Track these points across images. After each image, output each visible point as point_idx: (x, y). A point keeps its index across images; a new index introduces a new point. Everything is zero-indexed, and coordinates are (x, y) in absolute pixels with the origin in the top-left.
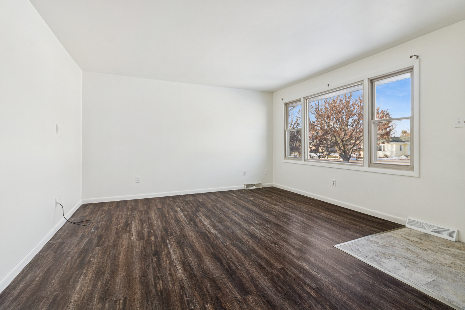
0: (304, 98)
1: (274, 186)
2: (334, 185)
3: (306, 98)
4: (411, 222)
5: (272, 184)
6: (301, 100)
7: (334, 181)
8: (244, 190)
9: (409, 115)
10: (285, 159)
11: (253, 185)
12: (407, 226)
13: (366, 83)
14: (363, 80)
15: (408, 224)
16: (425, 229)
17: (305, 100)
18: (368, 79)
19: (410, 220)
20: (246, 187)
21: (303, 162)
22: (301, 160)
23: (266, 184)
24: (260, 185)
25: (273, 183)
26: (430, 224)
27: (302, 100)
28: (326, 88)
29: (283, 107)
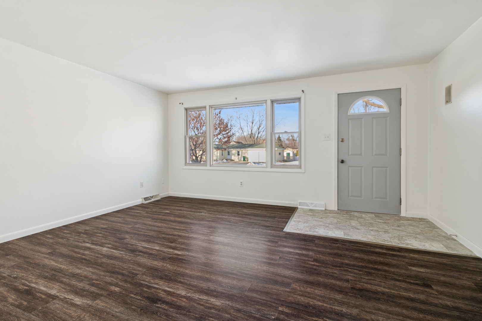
0: (209, 106)
1: (170, 195)
2: (242, 186)
3: (211, 107)
4: (301, 204)
5: (169, 194)
6: (206, 107)
7: (241, 183)
8: (143, 204)
9: (297, 131)
10: (185, 165)
11: (151, 197)
12: (299, 207)
13: (269, 102)
14: (267, 100)
15: (299, 206)
16: (309, 206)
17: (211, 109)
18: (271, 100)
19: (300, 203)
20: (145, 201)
21: (208, 167)
22: (206, 166)
23: (164, 194)
24: (158, 196)
25: (169, 192)
26: (311, 202)
27: (208, 108)
28: (233, 101)
29: (183, 112)
